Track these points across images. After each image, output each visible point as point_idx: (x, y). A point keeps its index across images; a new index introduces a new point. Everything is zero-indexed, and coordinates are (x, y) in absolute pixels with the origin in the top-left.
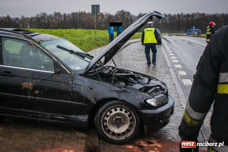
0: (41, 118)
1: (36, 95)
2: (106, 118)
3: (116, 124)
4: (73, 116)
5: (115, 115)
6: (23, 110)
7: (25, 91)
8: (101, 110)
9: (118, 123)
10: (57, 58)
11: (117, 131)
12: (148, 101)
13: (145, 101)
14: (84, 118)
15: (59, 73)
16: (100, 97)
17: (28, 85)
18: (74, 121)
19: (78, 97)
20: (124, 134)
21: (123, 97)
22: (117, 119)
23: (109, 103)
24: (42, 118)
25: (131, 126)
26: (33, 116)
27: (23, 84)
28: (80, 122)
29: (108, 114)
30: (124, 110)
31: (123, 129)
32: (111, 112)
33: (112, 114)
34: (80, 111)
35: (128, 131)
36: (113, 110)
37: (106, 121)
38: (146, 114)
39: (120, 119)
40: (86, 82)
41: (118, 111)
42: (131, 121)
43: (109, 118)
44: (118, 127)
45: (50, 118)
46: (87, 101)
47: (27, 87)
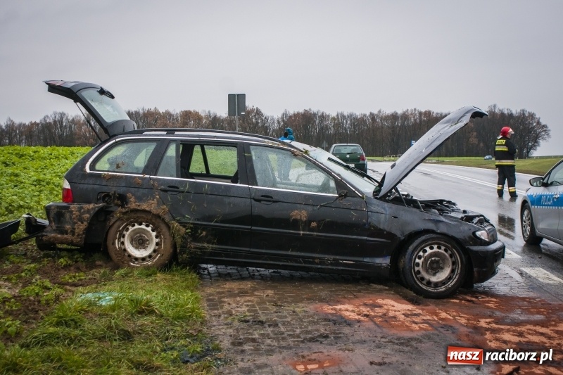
0: (317, 264)
1: (312, 230)
2: (417, 261)
3: (432, 269)
5: (431, 255)
6: (290, 253)
7: (295, 224)
8: (411, 248)
9: (435, 267)
10: (339, 175)
11: (434, 279)
12: (478, 233)
13: (474, 233)
14: (384, 262)
15: (346, 196)
16: (410, 229)
17: (301, 214)
18: (367, 266)
19: (378, 232)
20: (443, 283)
21: (443, 228)
22: (432, 262)
23: (423, 238)
24: (320, 264)
25: (453, 271)
26: (305, 262)
27: (293, 213)
28: (379, 267)
29: (421, 253)
30: (443, 248)
31: (442, 276)
32: (425, 251)
33: (427, 254)
34: (377, 251)
35: (449, 278)
36: (427, 249)
37: (418, 265)
38: (477, 252)
39: (437, 262)
42: (453, 263)
43: (422, 259)
44: (434, 274)
45: (331, 264)
46: (390, 235)
47: (298, 217)
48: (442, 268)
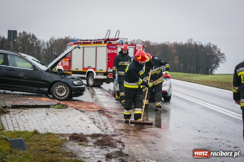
0: (26, 90)
1: (25, 79)
2: (56, 89)
3: (60, 92)
4: (41, 89)
5: (60, 88)
6: (18, 86)
7: (20, 78)
8: (54, 86)
9: (61, 92)
10: (34, 64)
11: (60, 95)
12: (74, 82)
14: (46, 89)
15: (35, 70)
16: (54, 80)
17: (22, 75)
18: (41, 91)
19: (44, 81)
20: (63, 96)
21: (63, 80)
22: (60, 90)
23: (58, 83)
24: (27, 89)
25: (66, 93)
26: (23, 89)
27: (19, 74)
28: (44, 91)
29: (57, 87)
30: (64, 86)
31: (63, 94)
32: (58, 87)
33: (58, 88)
34: (44, 86)
35: (65, 95)
36: (59, 86)
37: (56, 91)
38: (73, 88)
39: (62, 90)
40: (48, 74)
41: (61, 86)
42: (67, 91)
43: (57, 89)
44: (61, 94)
45: (30, 90)
46: (48, 82)
47: (21, 76)
48: (63, 92)
